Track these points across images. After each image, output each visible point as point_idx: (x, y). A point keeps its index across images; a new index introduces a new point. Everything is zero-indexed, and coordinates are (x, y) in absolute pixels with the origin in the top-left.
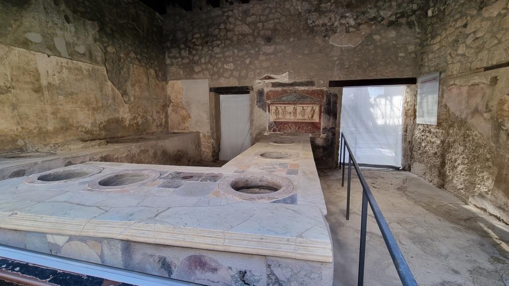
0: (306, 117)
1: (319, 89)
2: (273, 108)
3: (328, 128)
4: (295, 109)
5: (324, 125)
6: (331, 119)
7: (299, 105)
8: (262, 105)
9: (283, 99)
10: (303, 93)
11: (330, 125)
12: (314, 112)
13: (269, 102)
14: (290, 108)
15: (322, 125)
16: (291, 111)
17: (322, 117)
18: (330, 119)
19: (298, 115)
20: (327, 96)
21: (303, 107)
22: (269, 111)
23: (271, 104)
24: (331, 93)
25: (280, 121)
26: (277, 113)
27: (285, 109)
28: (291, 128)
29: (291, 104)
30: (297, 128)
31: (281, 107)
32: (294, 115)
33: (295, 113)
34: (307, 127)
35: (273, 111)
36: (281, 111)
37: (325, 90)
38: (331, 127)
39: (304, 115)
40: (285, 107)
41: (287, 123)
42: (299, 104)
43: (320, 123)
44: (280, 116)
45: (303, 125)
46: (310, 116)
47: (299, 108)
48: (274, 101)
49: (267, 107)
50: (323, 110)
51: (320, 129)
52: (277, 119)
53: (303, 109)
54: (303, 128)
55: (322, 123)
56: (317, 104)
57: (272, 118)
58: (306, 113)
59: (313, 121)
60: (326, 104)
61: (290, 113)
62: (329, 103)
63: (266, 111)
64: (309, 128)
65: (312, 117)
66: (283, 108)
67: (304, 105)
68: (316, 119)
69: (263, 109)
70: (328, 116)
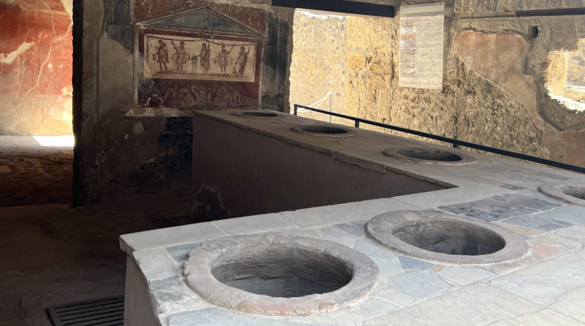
0: (229, 70)
1: (255, 6)
2: (152, 43)
3: (272, 96)
4: (206, 50)
5: (265, 89)
6: (278, 75)
7: (216, 41)
8: (123, 33)
9: (178, 20)
10: (224, 11)
11: (276, 89)
12: (246, 58)
13: (141, 25)
14: (194, 46)
15: (262, 89)
16: (197, 53)
17: (261, 71)
18: (274, 76)
19: (212, 64)
20: (270, 25)
21: (223, 46)
22: (141, 50)
23: (147, 31)
24: (277, 20)
25: (170, 77)
26: (161, 55)
27: (182, 47)
28: (195, 97)
29: (196, 36)
30: (209, 97)
31: (172, 43)
32: (202, 65)
33: (205, 59)
34: (232, 93)
35: (153, 51)
36: (171, 52)
37: (267, 10)
38: (276, 94)
39: (224, 66)
40: (182, 43)
41: (187, 83)
42: (216, 38)
43: (256, 85)
44: (171, 65)
45: (224, 88)
46: (238, 67)
47: (215, 48)
48: (157, 25)
49: (137, 40)
50: (262, 55)
51: (256, 97)
52: (161, 72)
53: (224, 51)
54: (223, 96)
55: (260, 83)
56: (252, 41)
57: (149, 69)
58: (229, 61)
59: (243, 80)
60: (268, 44)
61: (195, 58)
62: (273, 42)
63: (132, 52)
64: (235, 95)
65: (242, 70)
66: (178, 44)
67: (226, 42)
68: (249, 75)
69: (125, 45)
70: (270, 69)
